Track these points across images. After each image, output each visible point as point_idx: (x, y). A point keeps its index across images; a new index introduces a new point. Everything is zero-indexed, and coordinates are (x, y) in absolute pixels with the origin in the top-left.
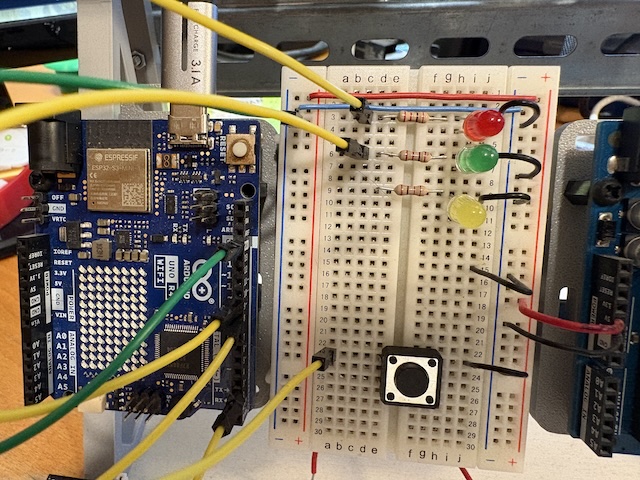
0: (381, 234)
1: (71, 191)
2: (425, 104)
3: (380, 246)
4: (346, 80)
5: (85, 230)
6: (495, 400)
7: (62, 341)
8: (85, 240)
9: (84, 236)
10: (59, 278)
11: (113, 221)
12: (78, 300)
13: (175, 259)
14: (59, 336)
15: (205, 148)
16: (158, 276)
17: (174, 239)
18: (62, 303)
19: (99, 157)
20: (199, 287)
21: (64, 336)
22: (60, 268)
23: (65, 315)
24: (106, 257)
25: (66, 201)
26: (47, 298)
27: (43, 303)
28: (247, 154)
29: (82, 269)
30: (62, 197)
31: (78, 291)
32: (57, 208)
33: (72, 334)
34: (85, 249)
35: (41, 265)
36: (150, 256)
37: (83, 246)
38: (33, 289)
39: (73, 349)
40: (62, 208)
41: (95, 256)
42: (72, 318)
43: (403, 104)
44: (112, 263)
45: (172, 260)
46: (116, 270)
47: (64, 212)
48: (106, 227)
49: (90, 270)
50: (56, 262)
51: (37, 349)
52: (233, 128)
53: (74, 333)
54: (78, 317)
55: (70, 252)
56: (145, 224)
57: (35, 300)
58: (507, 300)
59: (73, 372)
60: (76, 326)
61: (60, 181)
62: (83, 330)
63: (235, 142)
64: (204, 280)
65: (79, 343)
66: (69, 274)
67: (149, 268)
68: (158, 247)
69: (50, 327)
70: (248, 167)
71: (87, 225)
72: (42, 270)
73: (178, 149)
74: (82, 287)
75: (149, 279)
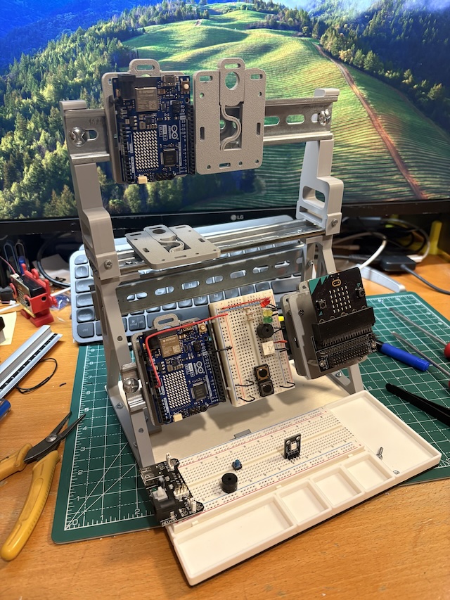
0: (247, 338)
1: (155, 354)
3: (248, 341)
5: (162, 364)
7: (162, 402)
8: (163, 367)
11: (170, 359)
12: (165, 386)
13: (191, 364)
15: (192, 330)
16: (187, 371)
17: (189, 358)
19: (164, 341)
20: (199, 370)
21: (163, 400)
23: (161, 393)
24: (172, 370)
29: (164, 377)
31: (164, 384)
33: (165, 399)
34: (164, 370)
36: (184, 365)
41: (167, 371)
42: (164, 393)
43: (243, 305)
46: (175, 373)
47: (154, 361)
48: (168, 361)
49: (166, 376)
54: (166, 392)
55: (159, 373)
56: (180, 357)
59: (168, 411)
60: (166, 396)
63: (201, 326)
64: (200, 367)
65: (168, 400)
67: (184, 369)
68: (186, 362)
71: (163, 362)
73: (184, 333)
74: (165, 382)
75: (185, 372)
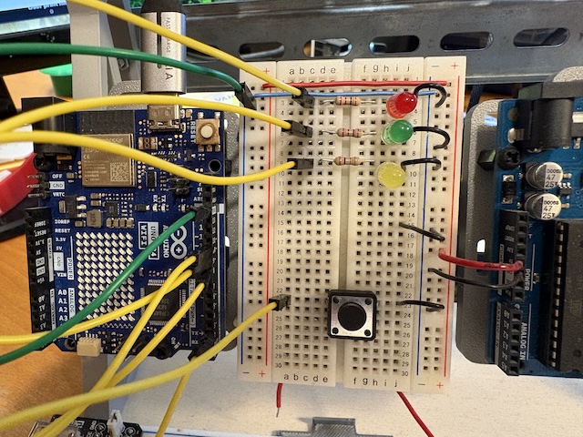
0: (325, 198)
1: (69, 171)
2: (357, 90)
3: (324, 208)
4: (292, 72)
5: (81, 203)
6: (424, 334)
7: (62, 297)
8: (80, 211)
9: (79, 207)
10: (60, 244)
11: (103, 195)
12: (76, 262)
13: (156, 224)
14: (60, 292)
15: (178, 132)
16: (142, 239)
17: (155, 208)
18: (62, 265)
20: (176, 248)
21: (65, 292)
22: (60, 235)
23: (65, 275)
24: (98, 224)
25: (64, 179)
26: (50, 260)
27: (46, 264)
28: (213, 136)
29: (78, 235)
30: (61, 176)
31: (76, 254)
32: (57, 185)
33: (72, 290)
34: (81, 219)
35: (44, 232)
36: (135, 223)
37: (80, 216)
38: (38, 253)
39: (72, 303)
40: (61, 185)
41: (89, 225)
42: (71, 277)
43: (339, 90)
44: (103, 229)
45: (153, 225)
46: (107, 236)
47: (63, 188)
48: (98, 199)
49: (85, 236)
50: (56, 230)
51: (43, 303)
52: (201, 115)
53: (73, 289)
54: (76, 276)
55: (68, 221)
56: (131, 197)
57: (40, 261)
58: (430, 250)
60: (75, 284)
61: (59, 162)
62: (80, 287)
63: (203, 125)
64: (180, 242)
65: (77, 297)
66: (68, 240)
67: (134, 232)
68: (143, 216)
69: (53, 285)
70: (214, 146)
71: (82, 198)
72: (45, 237)
73: (156, 133)
74: (79, 250)
75: (134, 242)
